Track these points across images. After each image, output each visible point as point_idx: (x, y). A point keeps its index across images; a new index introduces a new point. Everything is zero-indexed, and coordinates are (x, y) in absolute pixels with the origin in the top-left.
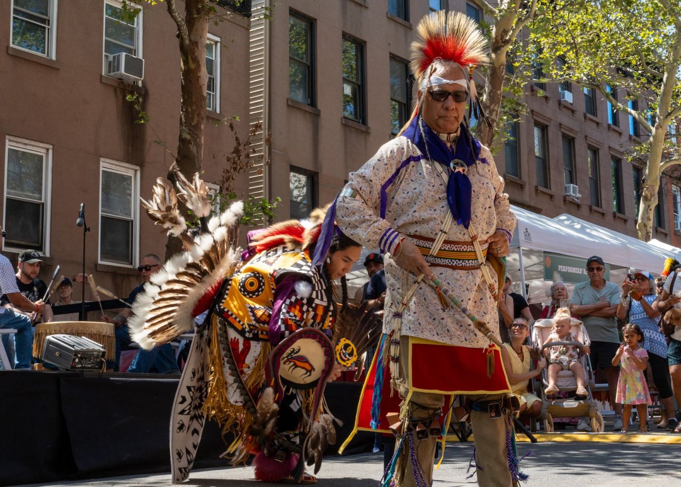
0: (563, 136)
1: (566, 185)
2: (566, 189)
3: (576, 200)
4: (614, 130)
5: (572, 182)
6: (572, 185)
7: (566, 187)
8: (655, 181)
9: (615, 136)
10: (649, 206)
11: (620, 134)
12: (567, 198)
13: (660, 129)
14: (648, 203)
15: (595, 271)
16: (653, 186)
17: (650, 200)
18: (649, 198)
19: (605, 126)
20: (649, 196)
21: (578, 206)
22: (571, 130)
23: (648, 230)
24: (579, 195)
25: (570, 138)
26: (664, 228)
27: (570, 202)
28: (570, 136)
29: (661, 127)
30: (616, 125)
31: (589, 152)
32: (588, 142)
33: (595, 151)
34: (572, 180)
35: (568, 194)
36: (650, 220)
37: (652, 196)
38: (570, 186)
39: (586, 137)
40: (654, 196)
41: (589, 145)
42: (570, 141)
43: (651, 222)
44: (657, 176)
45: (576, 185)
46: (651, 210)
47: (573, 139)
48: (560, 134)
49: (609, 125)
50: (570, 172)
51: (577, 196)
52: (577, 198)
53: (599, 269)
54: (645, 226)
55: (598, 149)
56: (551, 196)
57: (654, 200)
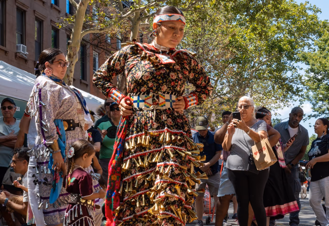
0: (17, 8)
1: (17, 45)
2: (18, 48)
3: (24, 56)
4: (55, 8)
5: (22, 43)
6: (22, 45)
7: (17, 46)
8: (77, 44)
9: (55, 13)
10: (71, 62)
11: (59, 12)
12: (18, 54)
13: (83, 6)
14: (71, 59)
15: (7, 110)
16: (75, 48)
17: (72, 58)
18: (72, 56)
19: (49, 5)
20: (72, 54)
21: (26, 61)
22: (23, 5)
23: (70, 79)
24: (26, 53)
25: (23, 11)
26: (86, 80)
27: (19, 57)
28: (23, 9)
29: (84, 5)
30: (57, 5)
31: (36, 22)
32: (36, 15)
33: (41, 22)
34: (22, 41)
35: (18, 51)
36: (72, 72)
37: (74, 54)
38: (20, 46)
39: (34, 11)
40: (75, 55)
41: (36, 17)
42: (22, 13)
43: (73, 74)
44: (78, 40)
45: (25, 45)
46: (73, 65)
47: (25, 11)
48: (16, 7)
49: (52, 4)
50: (22, 36)
51: (25, 53)
52: (25, 55)
53: (10, 108)
54: (68, 76)
55: (43, 21)
56: (6, 52)
57: (76, 57)
